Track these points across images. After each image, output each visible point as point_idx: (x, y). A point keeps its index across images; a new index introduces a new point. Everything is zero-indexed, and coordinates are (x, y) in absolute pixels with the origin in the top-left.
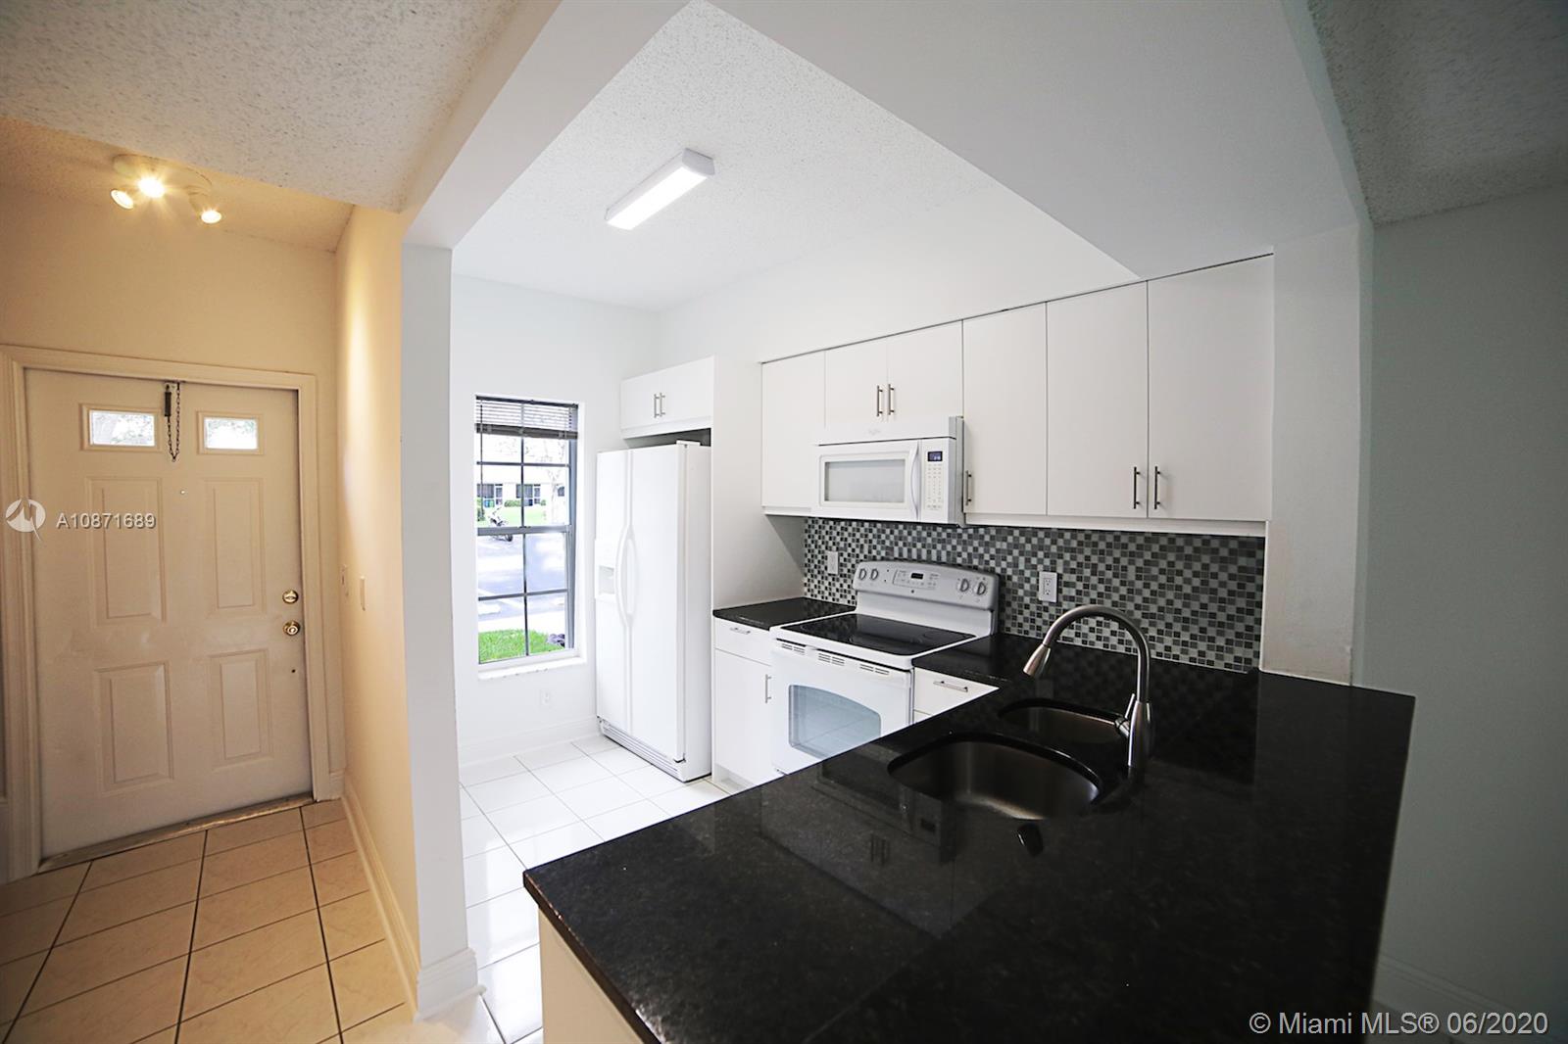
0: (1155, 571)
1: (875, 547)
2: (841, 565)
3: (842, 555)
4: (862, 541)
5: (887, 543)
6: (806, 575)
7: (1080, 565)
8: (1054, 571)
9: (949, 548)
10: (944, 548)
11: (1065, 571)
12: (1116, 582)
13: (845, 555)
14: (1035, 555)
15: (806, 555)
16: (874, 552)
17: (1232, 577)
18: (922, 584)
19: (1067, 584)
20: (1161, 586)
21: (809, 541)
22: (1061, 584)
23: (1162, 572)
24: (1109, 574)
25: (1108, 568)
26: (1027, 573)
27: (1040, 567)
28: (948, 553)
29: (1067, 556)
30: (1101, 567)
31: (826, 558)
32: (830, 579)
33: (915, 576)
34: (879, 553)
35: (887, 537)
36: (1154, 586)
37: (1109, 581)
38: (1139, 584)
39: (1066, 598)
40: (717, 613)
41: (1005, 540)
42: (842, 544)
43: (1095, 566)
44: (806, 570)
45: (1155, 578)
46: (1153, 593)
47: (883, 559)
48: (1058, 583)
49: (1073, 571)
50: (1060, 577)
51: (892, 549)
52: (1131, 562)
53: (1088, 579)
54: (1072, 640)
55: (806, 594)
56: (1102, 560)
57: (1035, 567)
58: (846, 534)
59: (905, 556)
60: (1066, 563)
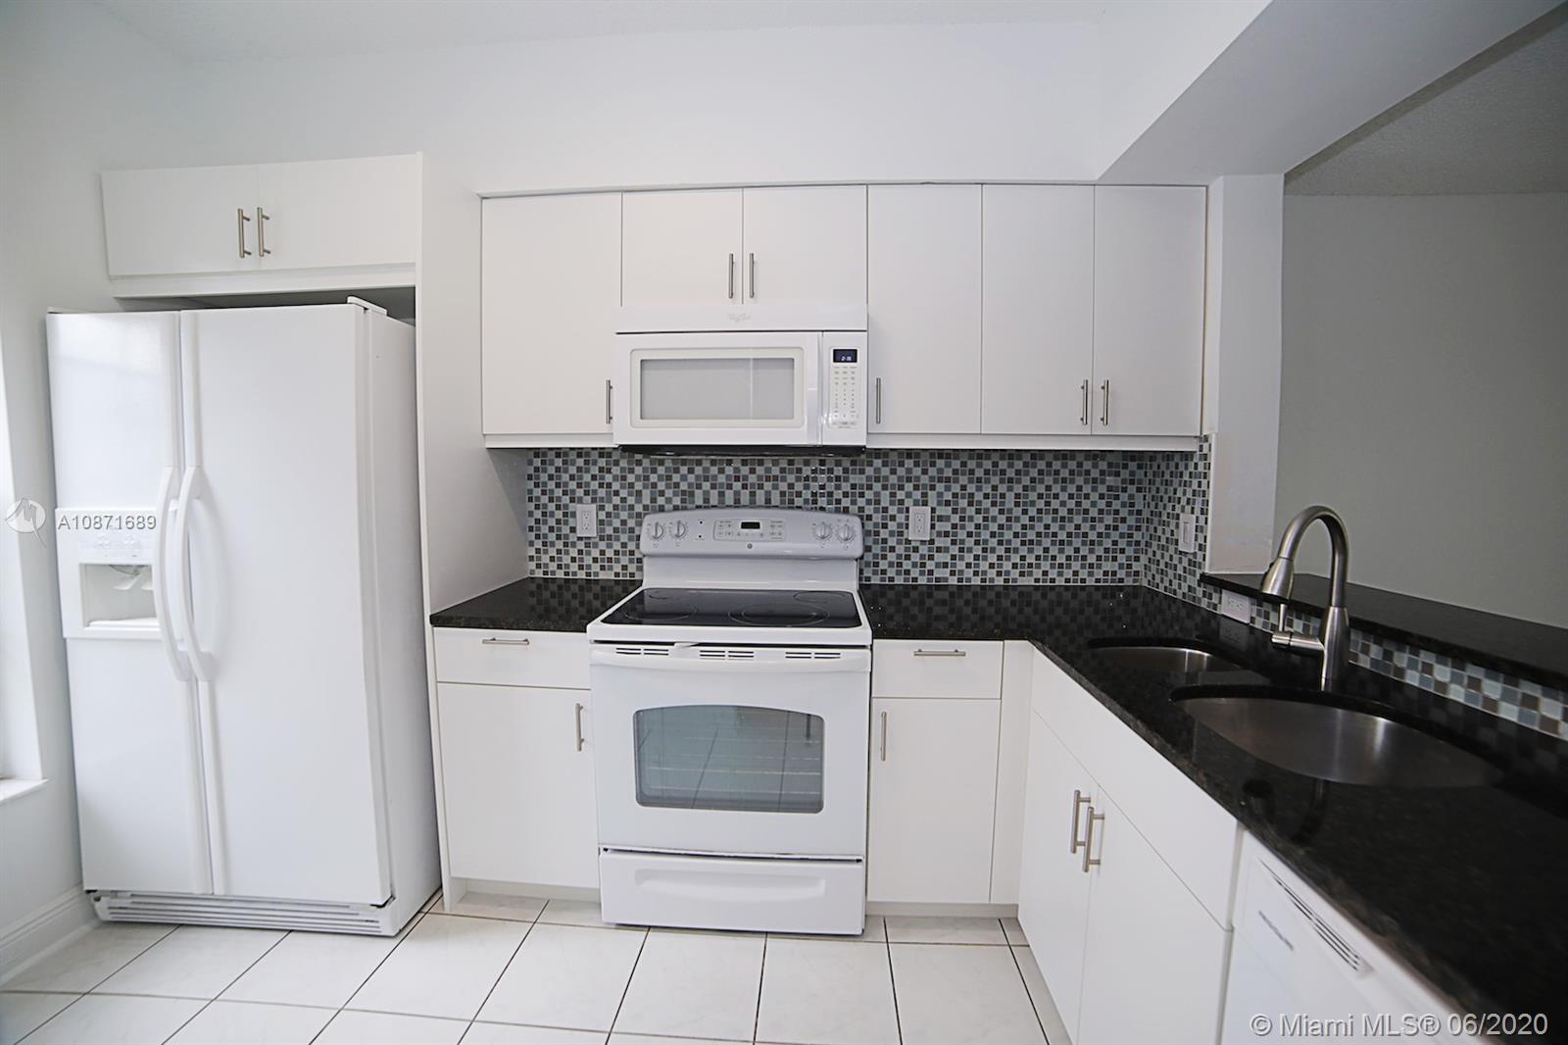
0: (1033, 496)
1: (662, 493)
2: (601, 522)
3: (602, 508)
4: (638, 486)
5: (684, 486)
6: (531, 544)
7: (955, 495)
8: (925, 504)
9: (783, 486)
10: (775, 487)
11: (939, 503)
12: (994, 511)
13: (609, 508)
14: (901, 488)
15: (531, 514)
16: (661, 501)
17: (1102, 497)
18: (762, 535)
19: (940, 518)
20: (1039, 511)
21: (537, 492)
22: (936, 518)
23: (1040, 496)
24: (987, 503)
25: (986, 496)
26: (893, 510)
27: (908, 502)
28: (783, 494)
29: (940, 487)
30: (979, 496)
31: (574, 515)
32: (581, 545)
33: (745, 525)
34: (669, 500)
35: (684, 478)
36: (1032, 512)
37: (987, 510)
38: (1017, 512)
39: (939, 534)
40: (438, 620)
41: (862, 472)
42: (602, 493)
43: (971, 495)
44: (532, 535)
45: (1033, 503)
46: (1032, 519)
47: (676, 508)
48: (932, 519)
49: (948, 503)
50: (933, 510)
51: (692, 494)
52: (1010, 489)
53: (964, 510)
54: (946, 579)
55: (532, 572)
56: (979, 489)
57: (901, 502)
58: (608, 478)
59: (714, 500)
60: (940, 495)
